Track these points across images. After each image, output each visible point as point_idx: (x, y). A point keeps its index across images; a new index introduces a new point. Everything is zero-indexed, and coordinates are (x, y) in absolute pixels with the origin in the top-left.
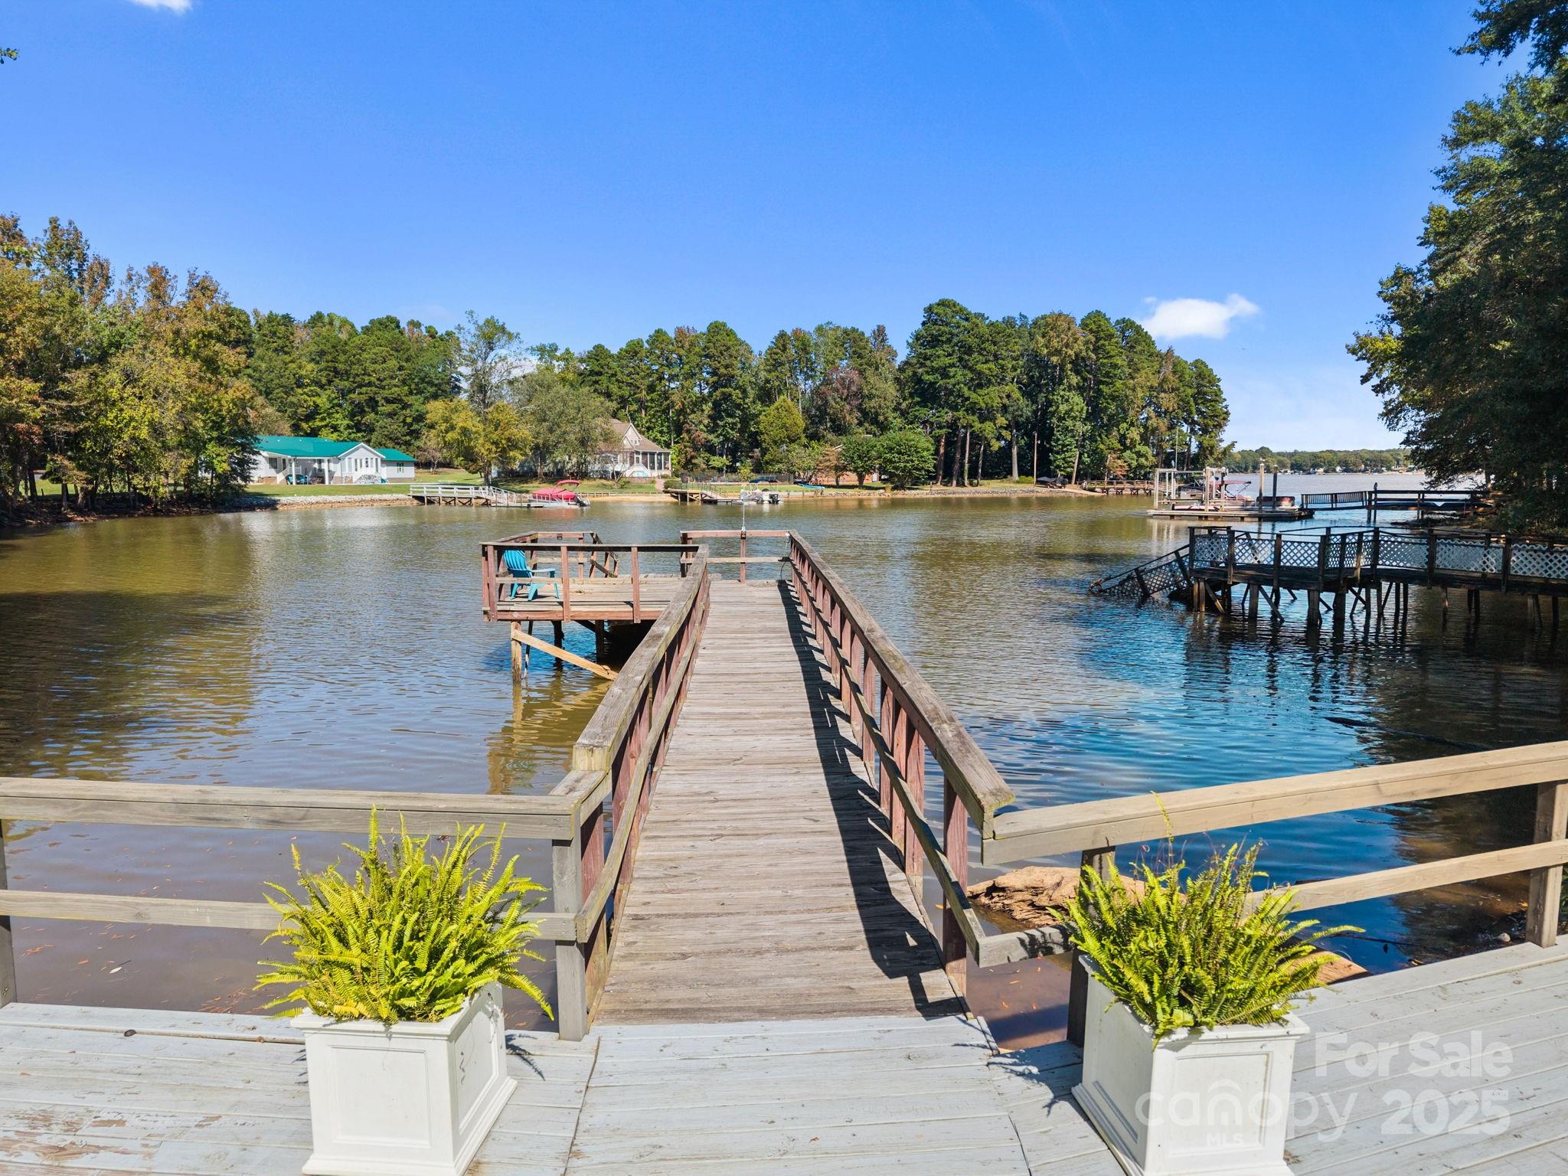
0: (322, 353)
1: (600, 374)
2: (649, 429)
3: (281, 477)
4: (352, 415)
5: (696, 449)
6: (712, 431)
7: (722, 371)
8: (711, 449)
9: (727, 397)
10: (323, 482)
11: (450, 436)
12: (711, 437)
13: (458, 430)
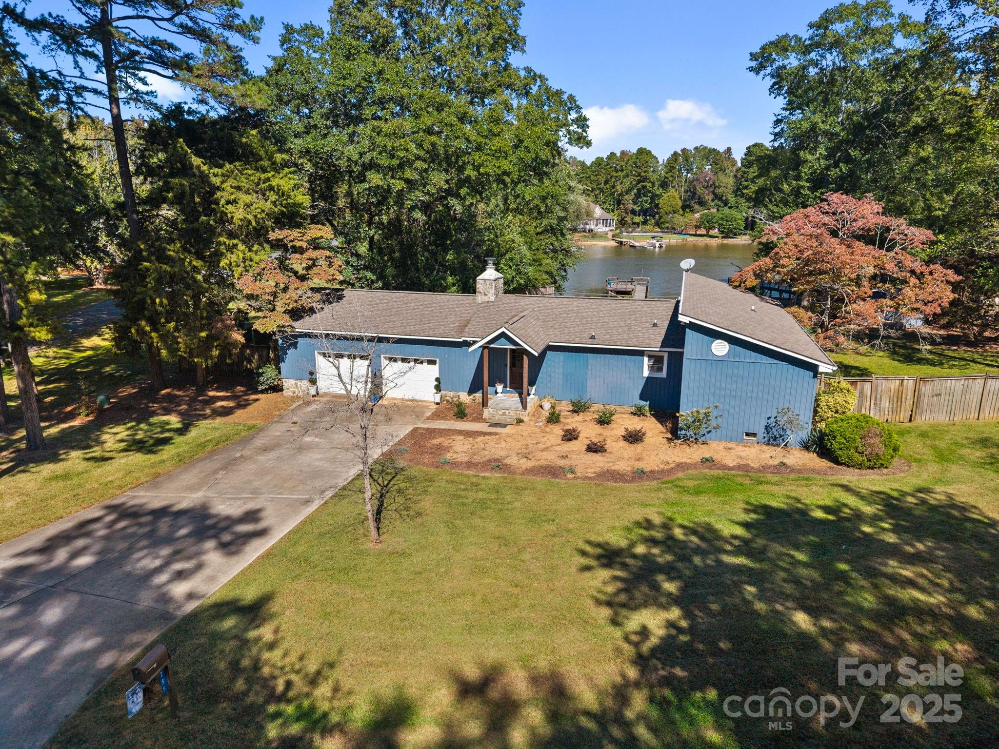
2: (604, 203)
5: (627, 213)
6: (635, 203)
7: (643, 174)
8: (633, 212)
9: (644, 187)
12: (635, 207)
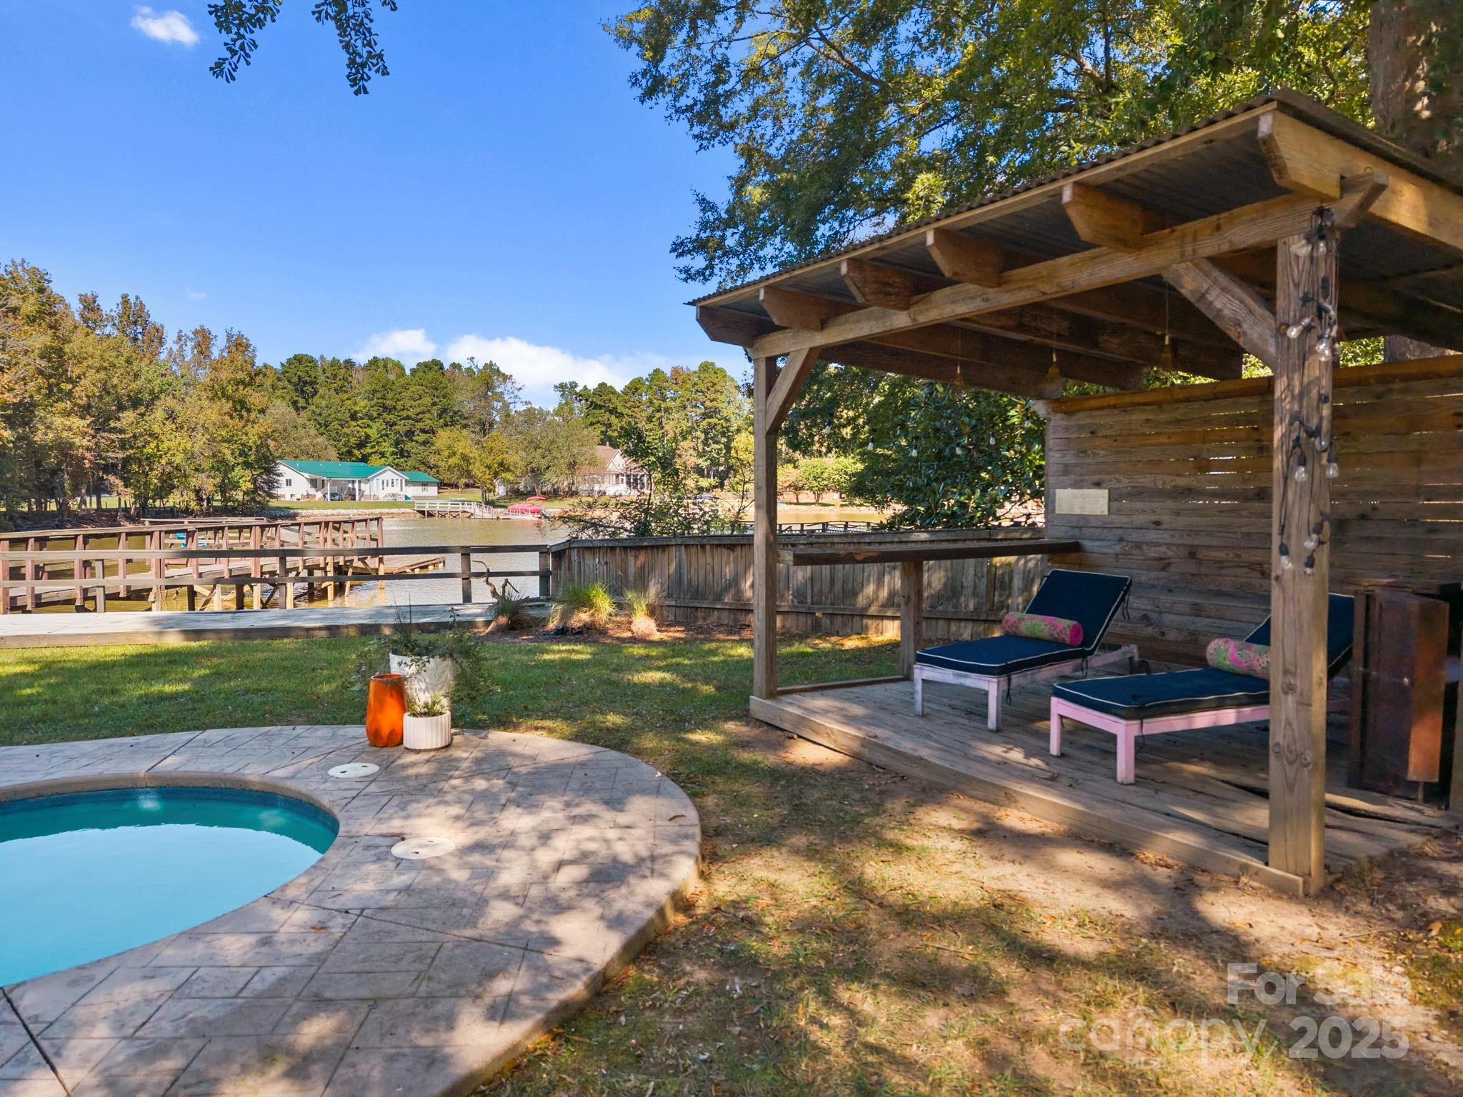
0: (375, 391)
1: (603, 408)
3: (319, 495)
4: (397, 443)
6: (700, 455)
7: (709, 404)
9: (713, 427)
10: (354, 499)
11: (451, 461)
13: (458, 456)
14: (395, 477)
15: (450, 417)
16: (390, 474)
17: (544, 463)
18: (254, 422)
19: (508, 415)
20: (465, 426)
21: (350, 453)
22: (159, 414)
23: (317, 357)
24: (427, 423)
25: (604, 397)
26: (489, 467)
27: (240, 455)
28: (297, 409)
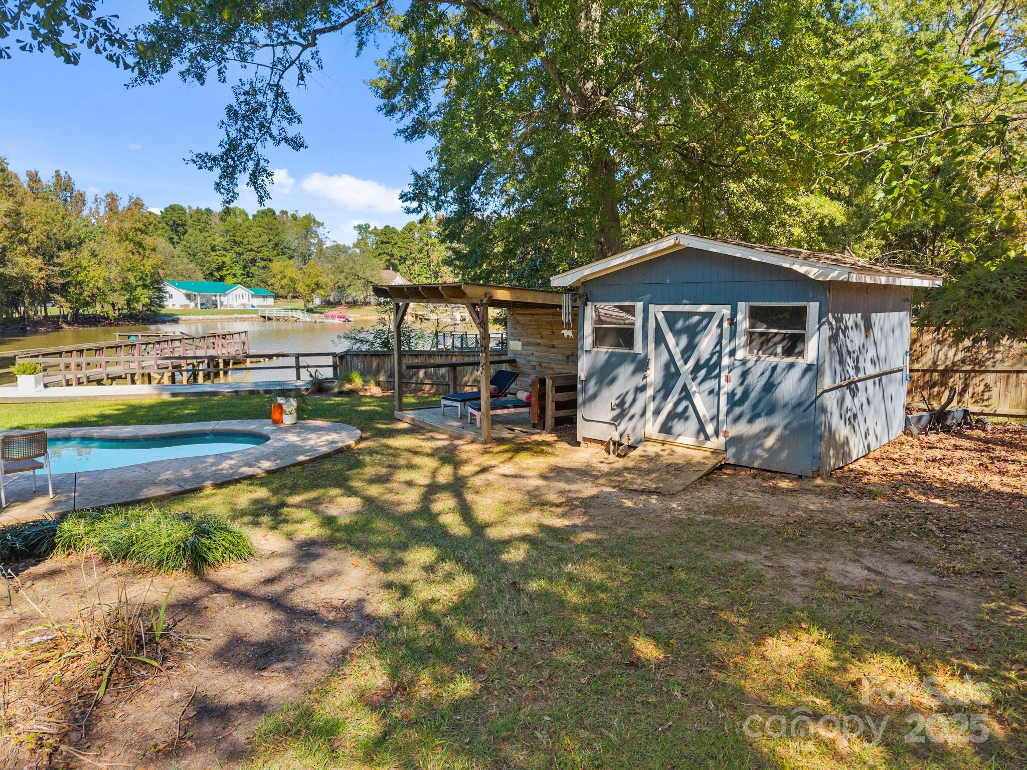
0: (227, 231)
1: (387, 243)
3: (192, 305)
4: (245, 267)
10: (215, 307)
11: (283, 282)
13: (287, 278)
14: (244, 292)
15: (281, 250)
16: (240, 290)
17: (347, 283)
18: (148, 257)
19: (321, 250)
20: (291, 257)
21: (211, 274)
22: (85, 253)
23: (185, 206)
24: (265, 254)
25: (389, 236)
26: (308, 286)
27: (140, 280)
28: (173, 243)
